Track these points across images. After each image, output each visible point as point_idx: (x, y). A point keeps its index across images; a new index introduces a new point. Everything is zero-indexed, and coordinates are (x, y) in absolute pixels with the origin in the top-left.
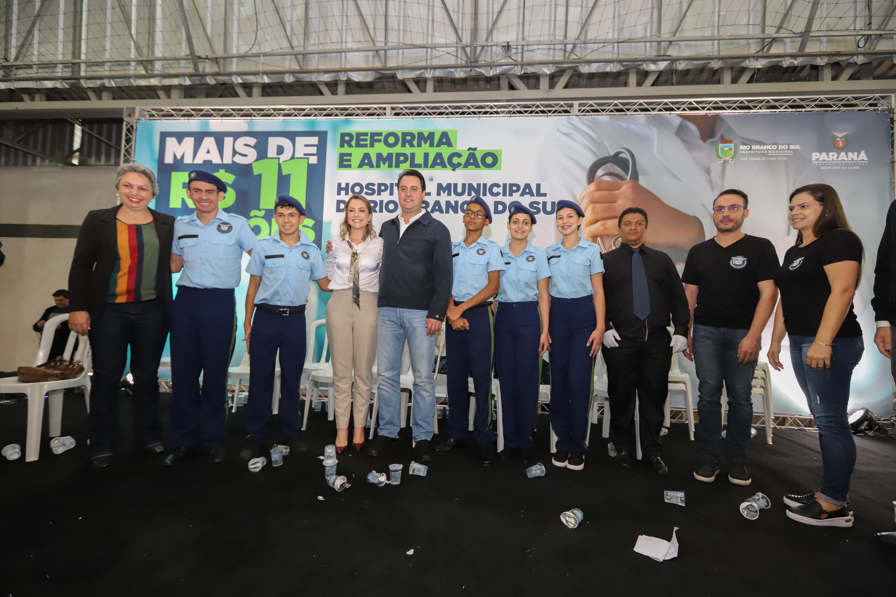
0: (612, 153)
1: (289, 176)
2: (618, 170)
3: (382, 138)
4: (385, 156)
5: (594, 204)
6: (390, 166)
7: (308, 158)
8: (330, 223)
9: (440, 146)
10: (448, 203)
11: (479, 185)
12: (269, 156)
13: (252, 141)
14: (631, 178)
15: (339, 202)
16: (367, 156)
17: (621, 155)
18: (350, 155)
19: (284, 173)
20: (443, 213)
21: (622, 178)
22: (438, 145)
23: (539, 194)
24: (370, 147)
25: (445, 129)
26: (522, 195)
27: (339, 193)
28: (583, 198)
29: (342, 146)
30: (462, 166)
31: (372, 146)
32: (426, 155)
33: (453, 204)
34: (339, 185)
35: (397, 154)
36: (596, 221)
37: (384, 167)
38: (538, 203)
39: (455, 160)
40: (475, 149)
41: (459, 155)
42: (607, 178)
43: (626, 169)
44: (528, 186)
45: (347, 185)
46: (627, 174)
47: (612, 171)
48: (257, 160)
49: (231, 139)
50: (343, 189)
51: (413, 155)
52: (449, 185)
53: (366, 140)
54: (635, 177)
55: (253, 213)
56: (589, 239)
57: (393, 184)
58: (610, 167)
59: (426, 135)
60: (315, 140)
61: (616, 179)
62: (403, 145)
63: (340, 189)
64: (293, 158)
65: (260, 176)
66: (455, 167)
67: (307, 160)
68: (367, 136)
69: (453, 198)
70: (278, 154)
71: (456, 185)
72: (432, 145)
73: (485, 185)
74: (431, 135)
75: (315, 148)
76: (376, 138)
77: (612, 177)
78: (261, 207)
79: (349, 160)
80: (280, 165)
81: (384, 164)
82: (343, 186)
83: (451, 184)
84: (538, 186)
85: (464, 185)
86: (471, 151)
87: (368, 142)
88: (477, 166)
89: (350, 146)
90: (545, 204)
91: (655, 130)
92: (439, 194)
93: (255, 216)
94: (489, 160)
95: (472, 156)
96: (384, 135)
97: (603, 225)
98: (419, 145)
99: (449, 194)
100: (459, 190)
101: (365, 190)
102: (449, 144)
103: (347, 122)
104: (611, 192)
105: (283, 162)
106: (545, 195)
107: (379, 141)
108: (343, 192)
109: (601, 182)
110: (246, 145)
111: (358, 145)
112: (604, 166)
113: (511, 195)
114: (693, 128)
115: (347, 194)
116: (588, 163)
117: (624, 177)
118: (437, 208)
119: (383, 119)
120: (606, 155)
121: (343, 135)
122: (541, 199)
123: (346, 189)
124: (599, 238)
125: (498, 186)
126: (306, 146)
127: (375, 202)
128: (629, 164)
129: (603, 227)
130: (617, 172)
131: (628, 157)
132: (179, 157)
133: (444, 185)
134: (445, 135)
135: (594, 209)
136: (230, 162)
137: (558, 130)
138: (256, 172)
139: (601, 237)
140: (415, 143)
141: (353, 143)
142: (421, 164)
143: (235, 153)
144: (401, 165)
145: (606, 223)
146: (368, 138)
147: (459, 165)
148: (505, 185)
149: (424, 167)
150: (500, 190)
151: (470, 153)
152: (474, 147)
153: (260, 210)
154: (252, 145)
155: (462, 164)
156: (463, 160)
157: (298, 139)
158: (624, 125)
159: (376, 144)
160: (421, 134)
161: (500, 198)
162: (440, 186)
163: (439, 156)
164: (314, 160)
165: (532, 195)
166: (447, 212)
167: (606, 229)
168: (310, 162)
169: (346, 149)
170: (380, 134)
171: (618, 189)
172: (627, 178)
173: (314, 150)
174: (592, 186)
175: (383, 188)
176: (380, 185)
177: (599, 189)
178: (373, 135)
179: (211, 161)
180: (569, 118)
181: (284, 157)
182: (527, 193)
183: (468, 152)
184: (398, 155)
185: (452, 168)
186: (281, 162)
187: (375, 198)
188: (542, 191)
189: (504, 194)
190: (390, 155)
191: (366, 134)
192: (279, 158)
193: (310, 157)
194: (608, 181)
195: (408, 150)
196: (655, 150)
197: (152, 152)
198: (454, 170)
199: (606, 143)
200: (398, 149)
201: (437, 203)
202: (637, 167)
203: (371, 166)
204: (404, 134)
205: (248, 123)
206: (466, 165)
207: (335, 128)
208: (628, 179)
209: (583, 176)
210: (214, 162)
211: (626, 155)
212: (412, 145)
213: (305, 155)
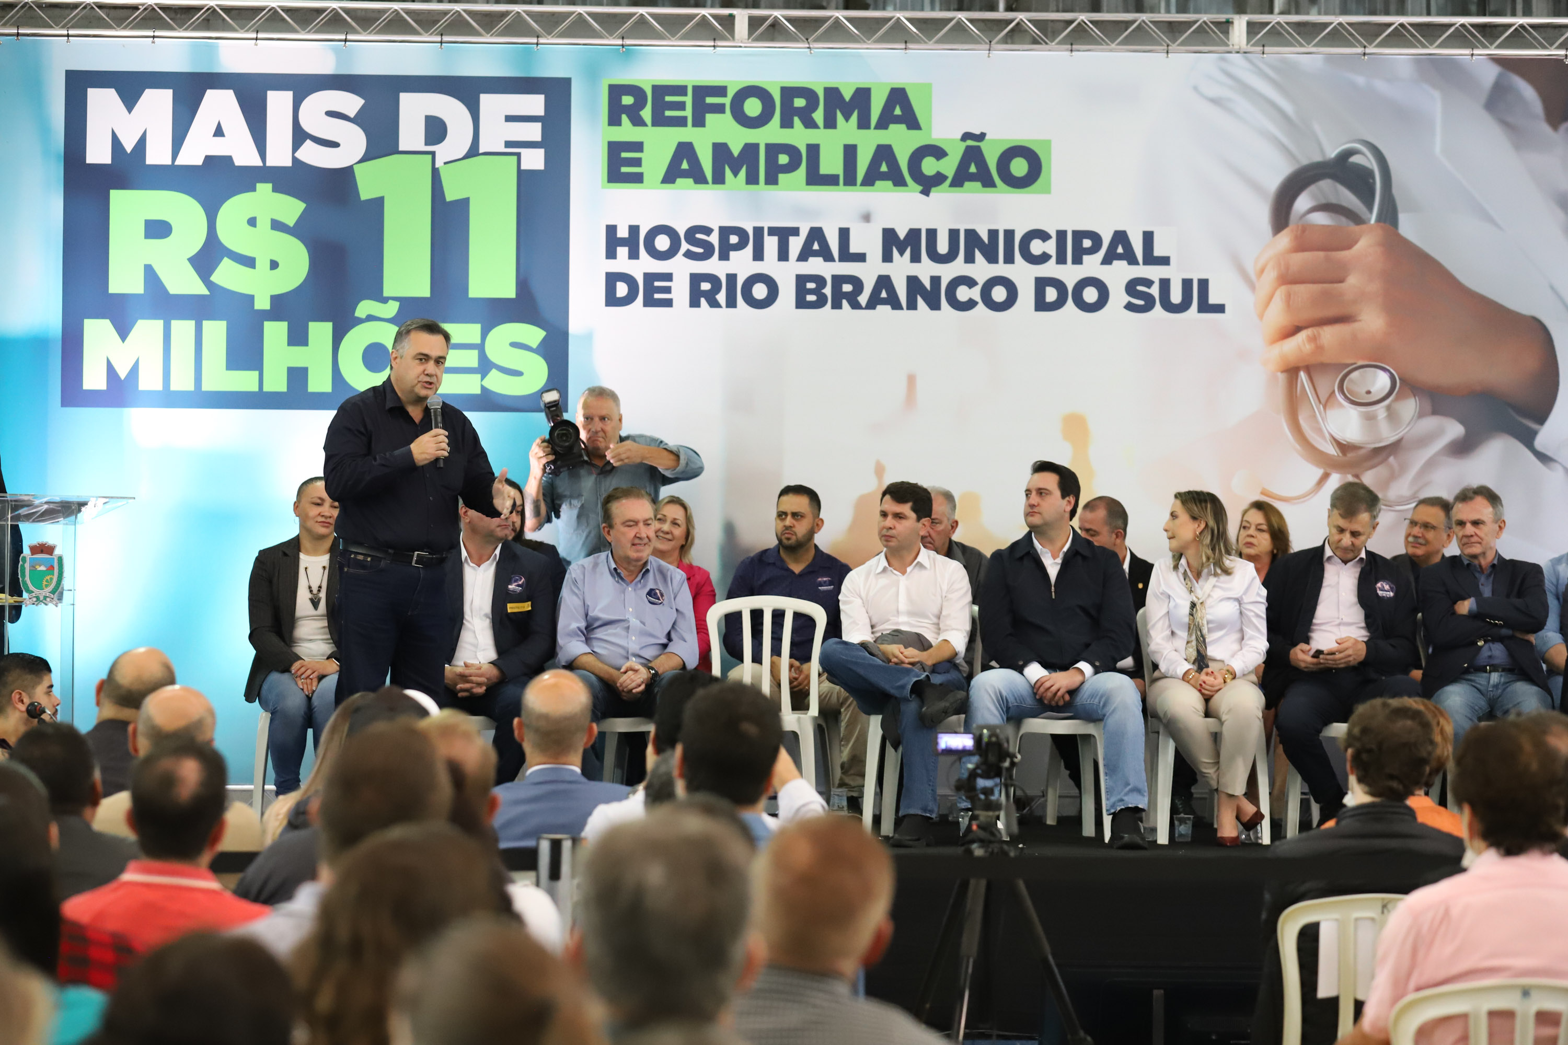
0: (1332, 153)
1: (464, 204)
2: (1348, 198)
3: (727, 101)
4: (736, 150)
5: (1289, 286)
6: (752, 179)
7: (518, 155)
8: (588, 337)
9: (886, 128)
10: (913, 283)
11: (993, 234)
12: (401, 149)
13: (351, 103)
14: (1379, 219)
15: (612, 279)
16: (685, 150)
17: (1354, 159)
18: (638, 146)
19: (450, 196)
20: (901, 308)
21: (1357, 219)
22: (883, 124)
23: (1151, 259)
24: (694, 125)
25: (898, 81)
26: (1107, 261)
27: (611, 254)
28: (1262, 271)
29: (614, 121)
30: (948, 181)
31: (699, 122)
32: (850, 152)
33: (927, 284)
34: (611, 230)
35: (769, 147)
36: (1296, 330)
37: (736, 181)
38: (1148, 283)
39: (929, 166)
40: (981, 137)
41: (938, 153)
42: (1320, 219)
43: (1367, 196)
44: (1120, 237)
45: (634, 230)
46: (1370, 208)
47: (1334, 201)
48: (367, 157)
49: (286, 97)
50: (623, 242)
51: (814, 150)
52: (914, 234)
53: (681, 106)
54: (1390, 215)
55: (364, 308)
56: (1279, 374)
57: (762, 229)
58: (1329, 189)
59: (847, 95)
60: (535, 104)
61: (1343, 220)
62: (786, 123)
63: (613, 242)
64: (473, 152)
65: (378, 203)
66: (928, 184)
67: (515, 158)
68: (685, 94)
69: (926, 270)
70: (426, 144)
71: (932, 234)
72: (864, 124)
73: (1010, 234)
74: (863, 95)
75: (538, 126)
76: (709, 100)
77: (1333, 215)
78: (386, 294)
79: (638, 162)
80: (435, 173)
81: (736, 174)
82: (623, 233)
83: (919, 231)
84: (1148, 237)
85: (954, 234)
86: (970, 143)
87: (688, 113)
88: (988, 183)
89: (638, 122)
90: (1165, 284)
91: (1437, 94)
92: (887, 257)
93: (370, 318)
94: (1019, 167)
95: (973, 155)
96: (731, 93)
97: (1313, 339)
98: (830, 123)
99: (916, 258)
100: (943, 247)
101: (685, 246)
102: (912, 123)
103: (626, 54)
104: (1329, 253)
105: (445, 163)
106: (1165, 261)
107: (720, 109)
108: (623, 252)
109: (1305, 229)
110: (331, 114)
111: (659, 120)
112: (1313, 188)
113: (1077, 260)
114: (1528, 92)
115: (634, 255)
116: (1274, 181)
117: (1364, 217)
118: (884, 294)
119: (724, 50)
120: (1317, 158)
121: (616, 91)
122: (1154, 273)
123: (631, 242)
124: (1303, 375)
125: (1043, 236)
126: (509, 119)
127: (713, 279)
128: (1373, 178)
129: (1313, 346)
130: (1345, 204)
131: (1370, 162)
132: (129, 145)
133: (902, 234)
134: (898, 96)
135: (1288, 297)
136: (289, 163)
137: (1195, 88)
138: (366, 192)
139: (1308, 369)
140: (819, 116)
141: (646, 114)
142: (837, 176)
143: (300, 136)
144: (782, 177)
145: (1319, 334)
146: (688, 100)
147: (939, 179)
148: (1061, 235)
149: (846, 183)
150: (1050, 247)
151: (968, 148)
152: (978, 132)
153: (385, 300)
154: (352, 114)
155: (945, 178)
156: (949, 166)
157: (487, 101)
158: (1360, 80)
159: (709, 118)
160: (833, 94)
161: (1050, 269)
162: (889, 236)
163: (884, 153)
164: (534, 160)
165: (1131, 259)
166: (912, 305)
167: (1319, 349)
168: (523, 167)
169: (626, 132)
170: (721, 91)
171: (1349, 245)
172: (1370, 220)
173: (534, 132)
174: (1285, 239)
175: (734, 239)
176: (725, 232)
177: (1301, 246)
178: (701, 92)
179: (229, 159)
180: (1223, 59)
181: (446, 151)
182: (1120, 257)
183: (963, 146)
184: (774, 150)
185: (920, 188)
186: (439, 164)
187: (714, 266)
188: (1158, 252)
189: (1061, 260)
190: (750, 150)
191: (680, 90)
192: (433, 154)
193: (524, 152)
194: (1323, 226)
195: (799, 136)
196: (1438, 148)
197: (44, 129)
198: (926, 192)
199: (1317, 128)
200: (772, 133)
201: (884, 282)
202: (1395, 191)
203: (700, 179)
204: (789, 93)
205: (336, 51)
206: (958, 181)
207: (592, 72)
208: (1373, 221)
209: (1262, 214)
210: (238, 162)
211: (1365, 160)
212: (810, 124)
213: (508, 144)
